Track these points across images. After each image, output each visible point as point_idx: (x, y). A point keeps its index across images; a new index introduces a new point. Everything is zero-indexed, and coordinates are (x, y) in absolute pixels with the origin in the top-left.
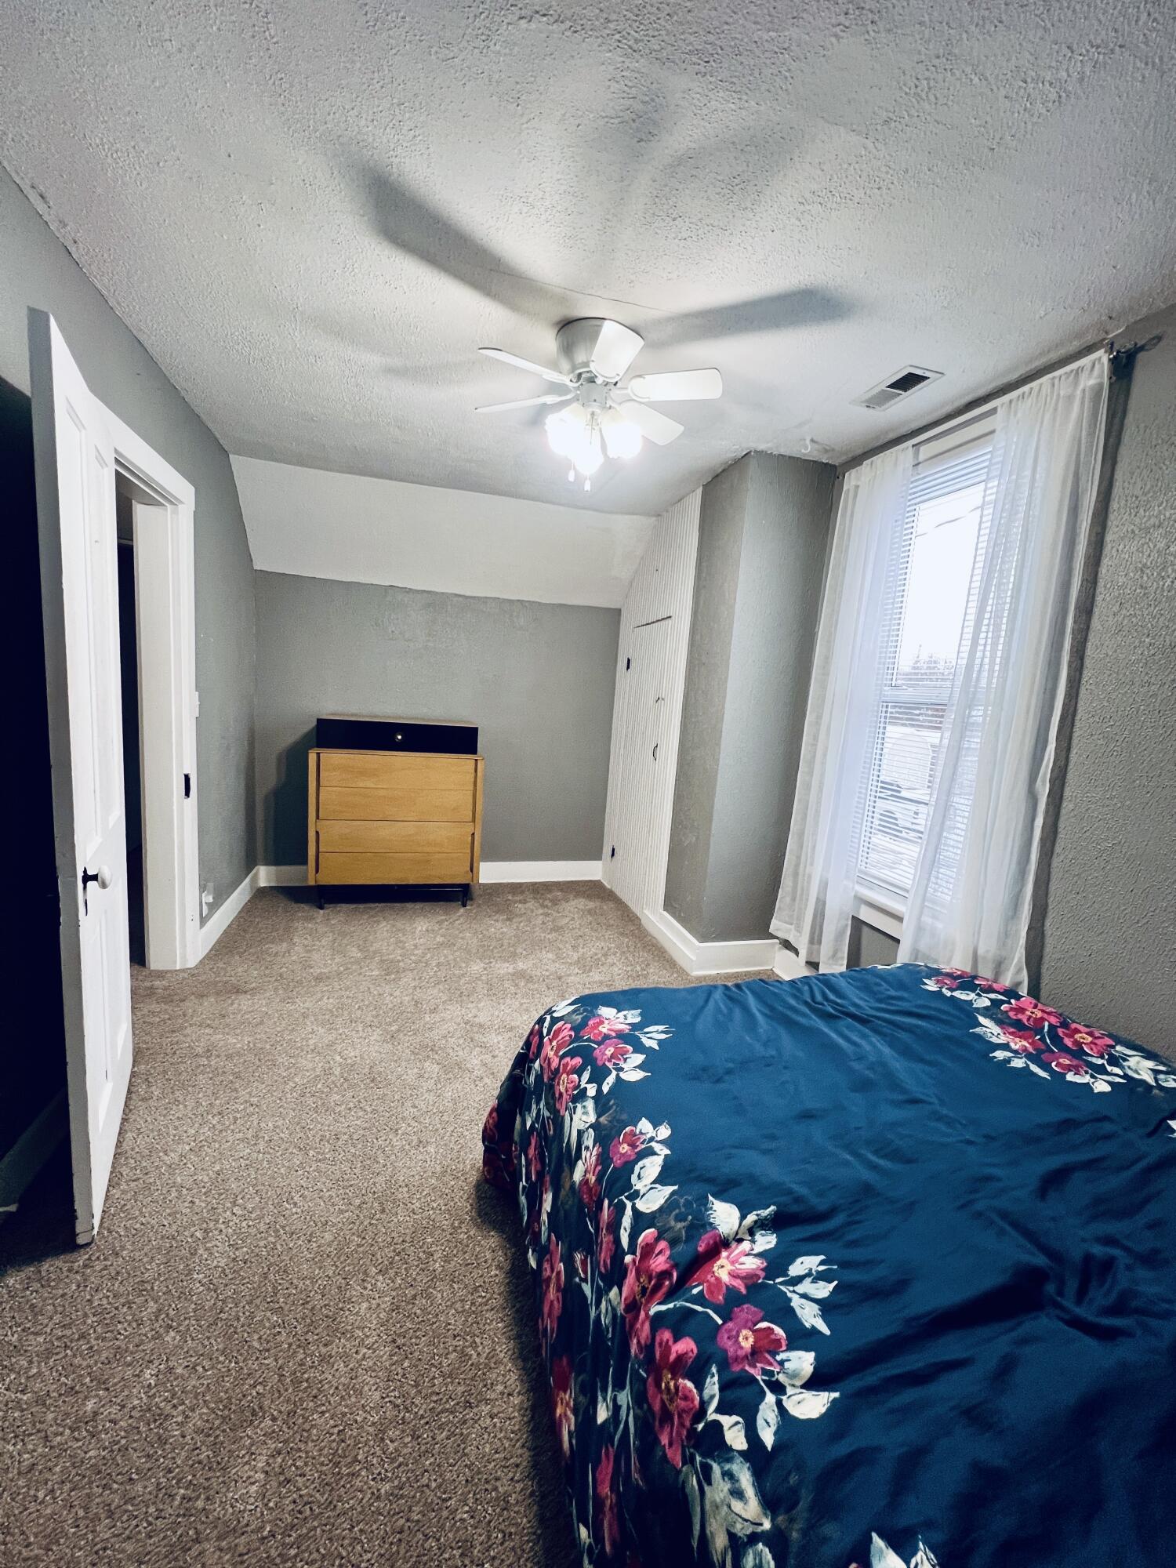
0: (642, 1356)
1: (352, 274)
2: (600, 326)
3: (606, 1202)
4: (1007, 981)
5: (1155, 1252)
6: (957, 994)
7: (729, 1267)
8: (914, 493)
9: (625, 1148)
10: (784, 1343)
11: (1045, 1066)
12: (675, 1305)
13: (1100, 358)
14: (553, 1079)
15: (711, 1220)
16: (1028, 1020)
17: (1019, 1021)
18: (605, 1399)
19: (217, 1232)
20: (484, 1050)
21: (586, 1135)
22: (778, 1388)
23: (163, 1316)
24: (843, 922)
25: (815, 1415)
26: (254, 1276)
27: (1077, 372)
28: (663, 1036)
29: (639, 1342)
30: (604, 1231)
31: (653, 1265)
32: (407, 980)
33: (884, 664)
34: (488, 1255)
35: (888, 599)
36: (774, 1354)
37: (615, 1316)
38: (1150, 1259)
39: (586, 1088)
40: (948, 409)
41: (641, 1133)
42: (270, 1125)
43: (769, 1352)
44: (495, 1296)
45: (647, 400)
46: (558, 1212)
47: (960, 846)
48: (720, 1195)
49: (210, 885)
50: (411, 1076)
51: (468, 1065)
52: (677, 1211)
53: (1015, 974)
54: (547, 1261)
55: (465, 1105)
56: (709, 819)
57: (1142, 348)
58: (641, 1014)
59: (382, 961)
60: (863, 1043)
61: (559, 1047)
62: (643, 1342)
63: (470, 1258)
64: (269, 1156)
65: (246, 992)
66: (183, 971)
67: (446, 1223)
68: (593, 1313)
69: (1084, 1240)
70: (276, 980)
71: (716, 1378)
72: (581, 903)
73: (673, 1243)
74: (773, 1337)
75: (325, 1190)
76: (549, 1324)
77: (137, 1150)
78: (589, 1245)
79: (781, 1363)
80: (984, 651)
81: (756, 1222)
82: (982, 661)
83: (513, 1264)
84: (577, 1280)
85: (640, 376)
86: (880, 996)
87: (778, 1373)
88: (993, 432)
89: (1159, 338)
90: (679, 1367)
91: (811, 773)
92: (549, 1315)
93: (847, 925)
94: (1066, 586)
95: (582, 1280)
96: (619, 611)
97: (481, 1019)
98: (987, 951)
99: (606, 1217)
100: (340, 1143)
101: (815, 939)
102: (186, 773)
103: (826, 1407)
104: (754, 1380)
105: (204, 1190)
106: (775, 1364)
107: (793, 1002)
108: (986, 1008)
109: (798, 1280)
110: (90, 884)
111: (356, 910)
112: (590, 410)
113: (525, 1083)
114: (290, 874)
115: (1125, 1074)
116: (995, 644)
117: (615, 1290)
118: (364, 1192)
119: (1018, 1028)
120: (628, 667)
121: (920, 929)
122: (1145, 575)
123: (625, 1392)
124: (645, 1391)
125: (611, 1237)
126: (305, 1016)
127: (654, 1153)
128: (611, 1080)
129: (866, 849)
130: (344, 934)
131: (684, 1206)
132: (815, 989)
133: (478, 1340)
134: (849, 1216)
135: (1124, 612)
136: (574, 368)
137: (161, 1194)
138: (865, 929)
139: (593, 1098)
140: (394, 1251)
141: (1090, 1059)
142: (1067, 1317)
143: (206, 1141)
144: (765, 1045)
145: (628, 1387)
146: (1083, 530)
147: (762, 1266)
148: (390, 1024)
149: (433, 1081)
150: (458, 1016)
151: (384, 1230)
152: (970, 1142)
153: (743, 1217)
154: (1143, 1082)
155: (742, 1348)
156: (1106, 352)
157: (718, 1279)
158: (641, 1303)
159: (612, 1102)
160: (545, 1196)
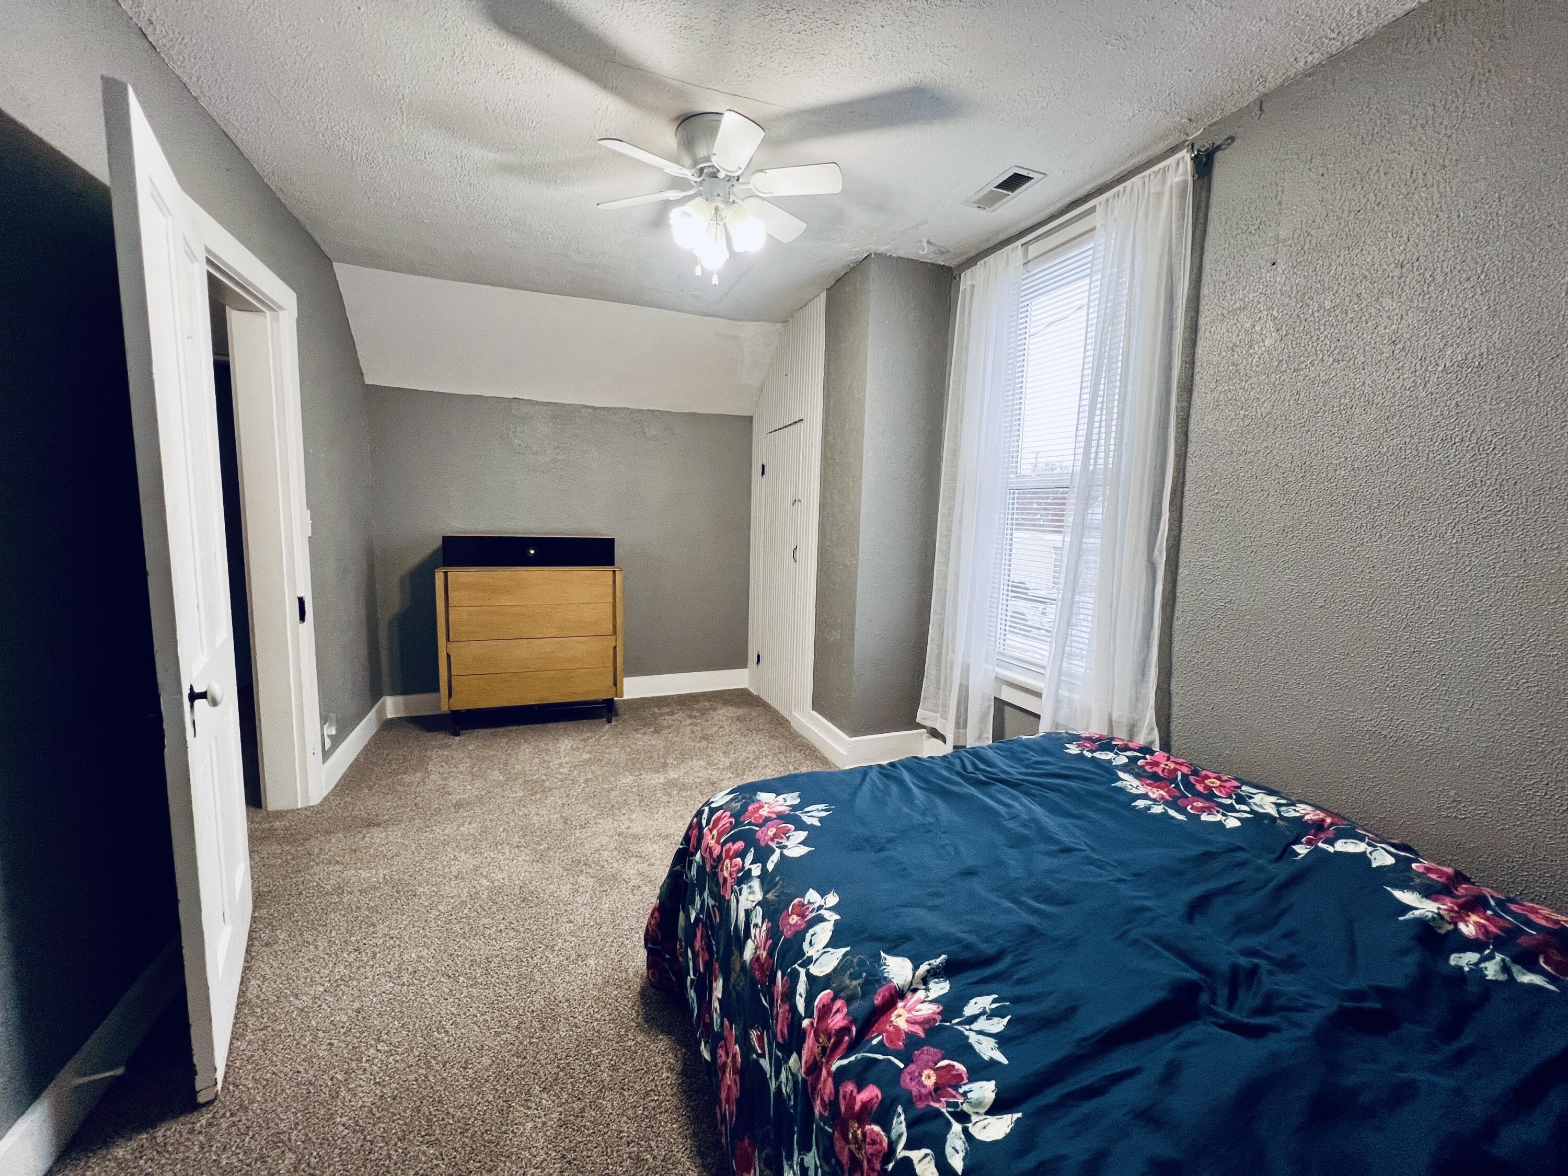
0: (826, 1114)
1: (462, 62)
2: (719, 121)
3: (779, 974)
4: (1141, 740)
5: (1291, 957)
6: (1097, 755)
7: (906, 1015)
8: (1026, 290)
9: (794, 919)
10: (965, 1076)
11: (1182, 811)
12: (856, 1058)
13: (1183, 158)
14: (716, 867)
15: (886, 975)
16: (1163, 771)
17: (1155, 772)
18: (791, 1167)
19: (360, 1072)
20: (638, 859)
21: (754, 913)
22: (963, 1118)
23: (303, 1166)
24: (987, 703)
25: (1000, 1135)
26: (405, 1111)
27: (1165, 170)
28: (824, 814)
29: (822, 1100)
30: (779, 1002)
31: (832, 1024)
32: (555, 799)
33: (1009, 453)
34: (659, 1059)
35: (1008, 391)
36: (956, 1087)
37: (796, 1082)
38: (1289, 965)
39: (750, 870)
40: (1052, 209)
41: (809, 903)
42: (413, 955)
43: (951, 1086)
44: (668, 1098)
45: (770, 195)
46: (730, 994)
47: (1090, 618)
48: (892, 951)
49: (333, 716)
50: (565, 891)
51: (624, 876)
52: (852, 970)
53: (1148, 734)
54: (722, 1047)
55: (624, 914)
56: (852, 614)
57: (1219, 148)
58: (799, 796)
59: (526, 782)
60: (1016, 804)
61: (720, 835)
62: (826, 1099)
63: (640, 1064)
64: (414, 988)
65: (378, 825)
66: (306, 809)
67: (612, 1032)
68: (773, 1086)
69: (1230, 953)
70: (411, 810)
71: (902, 1118)
72: (731, 711)
73: (849, 1000)
74: (954, 1072)
75: (478, 1015)
76: (728, 1109)
77: (262, 997)
78: (764, 1020)
79: (965, 1094)
80: (1099, 433)
81: (928, 971)
82: (1098, 443)
83: (685, 1064)
84: (755, 1056)
85: (761, 171)
86: (1026, 762)
87: (962, 1103)
88: (1094, 229)
89: (1232, 139)
90: (865, 1114)
91: (946, 564)
92: (728, 1100)
93: (990, 706)
94: (1168, 368)
95: (760, 1056)
96: (750, 419)
97: (634, 830)
98: (1121, 716)
99: (780, 988)
100: (492, 965)
101: (961, 723)
102: (300, 596)
103: (1010, 1127)
104: (939, 1114)
105: (342, 1031)
106: (958, 1096)
107: (946, 773)
108: (1125, 765)
109: (973, 1019)
110: (198, 703)
111: (494, 735)
112: (714, 205)
113: (687, 877)
114: (421, 704)
115: (1251, 809)
116: (1109, 426)
117: (794, 1056)
118: (521, 1011)
119: (1155, 779)
120: (763, 473)
121: (1058, 701)
122: (1235, 353)
123: (811, 1154)
124: (832, 1144)
125: (787, 1007)
126: (445, 844)
127: (825, 920)
128: (775, 858)
129: (1003, 632)
130: (482, 759)
131: (858, 965)
132: (966, 761)
133: (653, 1144)
134: (1016, 956)
135: (1220, 388)
136: (695, 163)
137: (295, 1039)
138: (1007, 708)
139: (758, 877)
140: (558, 1067)
141: (1220, 800)
142: (1222, 1022)
143: (343, 980)
144: (924, 814)
145: (814, 1148)
146: (1179, 315)
147: (938, 1010)
148: (538, 844)
149: (588, 894)
150: (610, 829)
151: (546, 1048)
152: (1121, 881)
153: (916, 968)
154: (1268, 816)
155: (925, 1086)
156: (1188, 151)
157: (897, 1028)
158: (822, 1063)
159: (777, 879)
160: (714, 985)
